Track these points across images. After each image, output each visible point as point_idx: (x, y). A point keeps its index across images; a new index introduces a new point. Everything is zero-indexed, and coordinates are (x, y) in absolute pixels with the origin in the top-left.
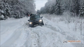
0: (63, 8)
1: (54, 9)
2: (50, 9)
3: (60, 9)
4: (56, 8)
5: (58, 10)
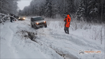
0: (55, 9)
1: (43, 10)
2: (38, 9)
3: (51, 10)
4: (46, 8)
5: (49, 11)
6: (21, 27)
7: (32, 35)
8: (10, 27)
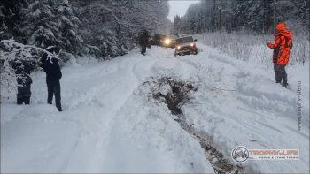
6: (161, 68)
7: (182, 90)
8: (134, 68)
